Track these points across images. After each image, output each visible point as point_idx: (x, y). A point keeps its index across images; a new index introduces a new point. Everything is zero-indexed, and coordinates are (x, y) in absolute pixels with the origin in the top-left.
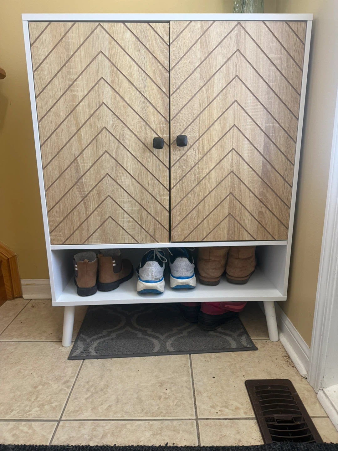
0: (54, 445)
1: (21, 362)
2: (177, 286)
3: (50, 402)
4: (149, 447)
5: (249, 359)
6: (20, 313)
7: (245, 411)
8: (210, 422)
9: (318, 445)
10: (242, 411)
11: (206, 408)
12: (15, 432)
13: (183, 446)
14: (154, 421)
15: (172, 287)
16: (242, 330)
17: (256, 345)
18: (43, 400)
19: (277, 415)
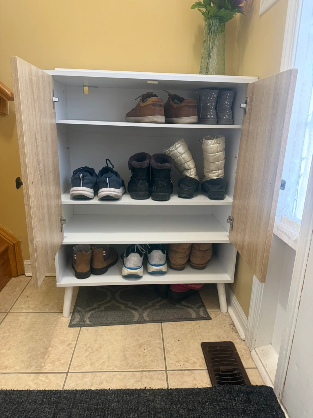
0: (66, 389)
1: (33, 330)
2: (153, 272)
3: (59, 360)
4: (134, 390)
5: (205, 326)
6: (24, 288)
7: (200, 364)
8: (176, 373)
9: (247, 387)
10: (198, 364)
11: (173, 362)
12: (36, 381)
13: (157, 388)
14: (136, 372)
15: (149, 272)
16: (200, 304)
17: (210, 316)
18: (53, 358)
19: (222, 367)
